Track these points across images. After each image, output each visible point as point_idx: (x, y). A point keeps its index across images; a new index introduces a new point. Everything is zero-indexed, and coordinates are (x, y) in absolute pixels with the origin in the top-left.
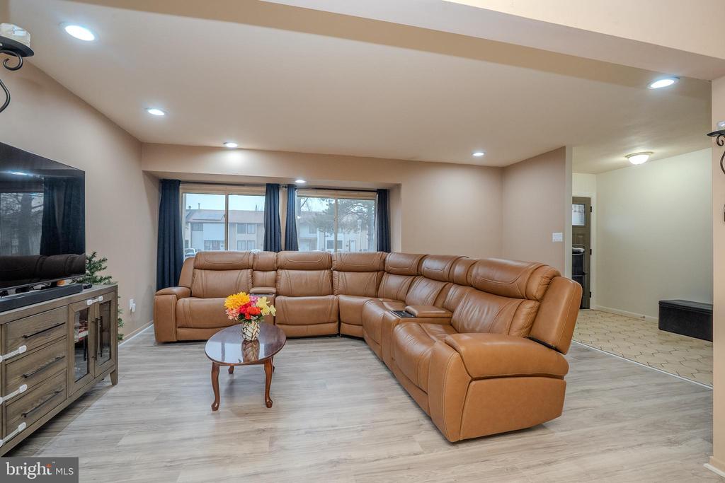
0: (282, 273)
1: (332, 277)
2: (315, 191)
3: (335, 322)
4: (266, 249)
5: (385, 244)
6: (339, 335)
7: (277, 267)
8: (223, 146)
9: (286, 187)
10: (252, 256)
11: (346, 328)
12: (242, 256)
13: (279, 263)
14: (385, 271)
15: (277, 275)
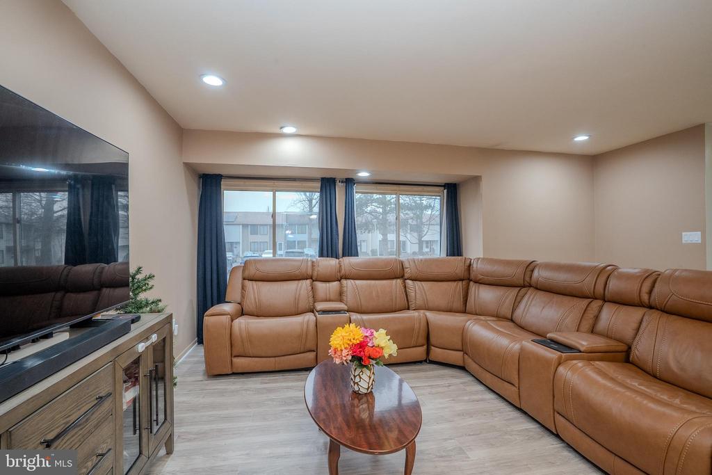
0: (349, 284)
1: (405, 287)
2: (374, 186)
3: (422, 345)
4: (321, 255)
5: (455, 245)
6: (428, 360)
7: (341, 277)
8: (278, 131)
9: (342, 182)
10: (310, 263)
11: (437, 353)
12: (300, 263)
13: (343, 272)
14: (470, 280)
15: (341, 286)
